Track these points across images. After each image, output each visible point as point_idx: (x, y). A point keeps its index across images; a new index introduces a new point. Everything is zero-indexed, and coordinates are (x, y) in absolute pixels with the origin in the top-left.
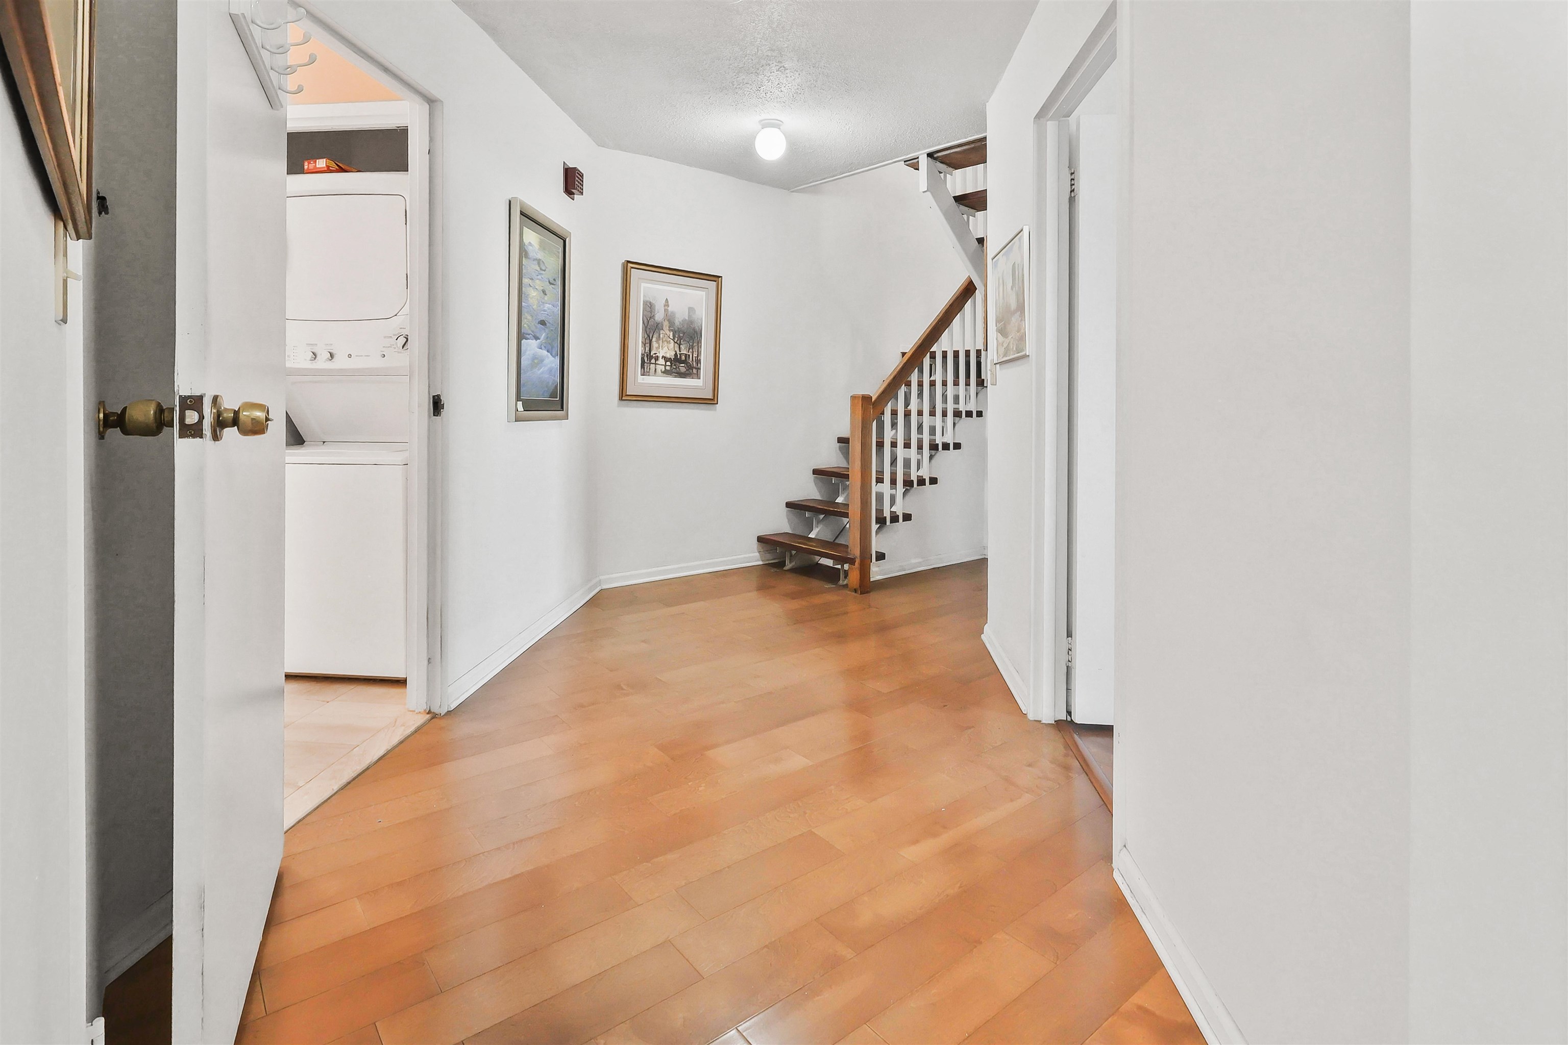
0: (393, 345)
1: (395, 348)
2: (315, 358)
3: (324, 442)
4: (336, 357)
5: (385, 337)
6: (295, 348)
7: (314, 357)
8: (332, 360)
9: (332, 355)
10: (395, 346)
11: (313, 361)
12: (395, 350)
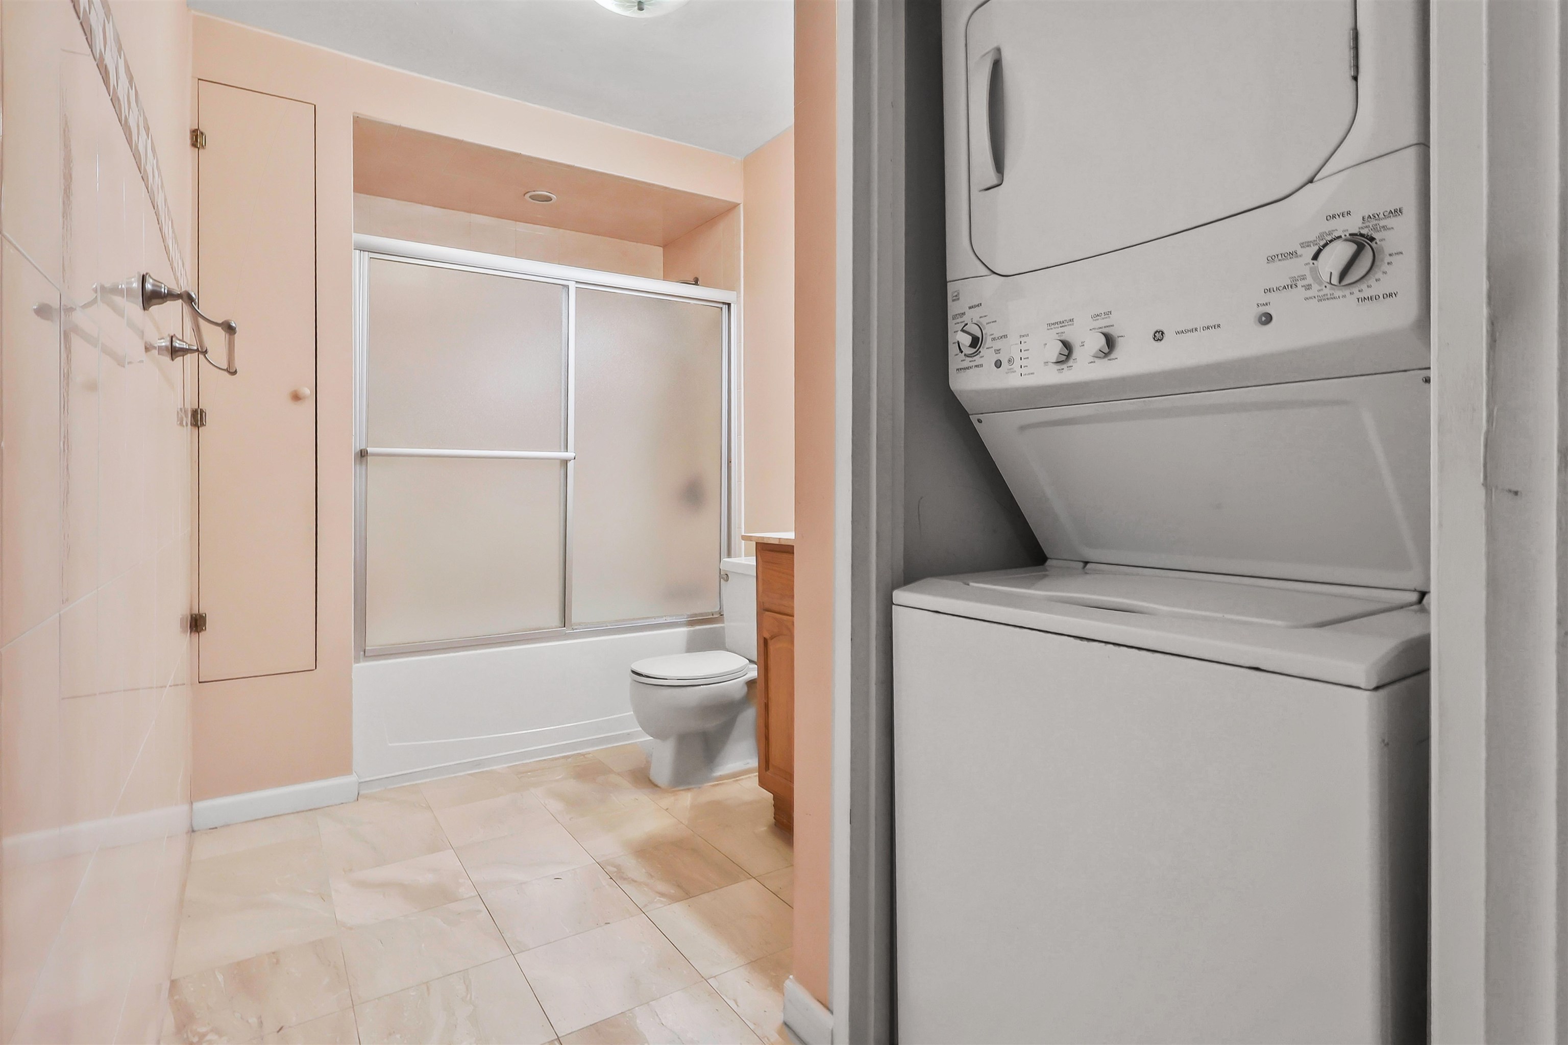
0: (1303, 278)
1: (1308, 287)
2: (1068, 356)
3: (1086, 563)
4: (1121, 344)
5: (1271, 259)
6: (1023, 340)
7: (1066, 352)
8: (1112, 356)
9: (1110, 342)
10: (1309, 280)
11: (1064, 366)
12: (1309, 293)
